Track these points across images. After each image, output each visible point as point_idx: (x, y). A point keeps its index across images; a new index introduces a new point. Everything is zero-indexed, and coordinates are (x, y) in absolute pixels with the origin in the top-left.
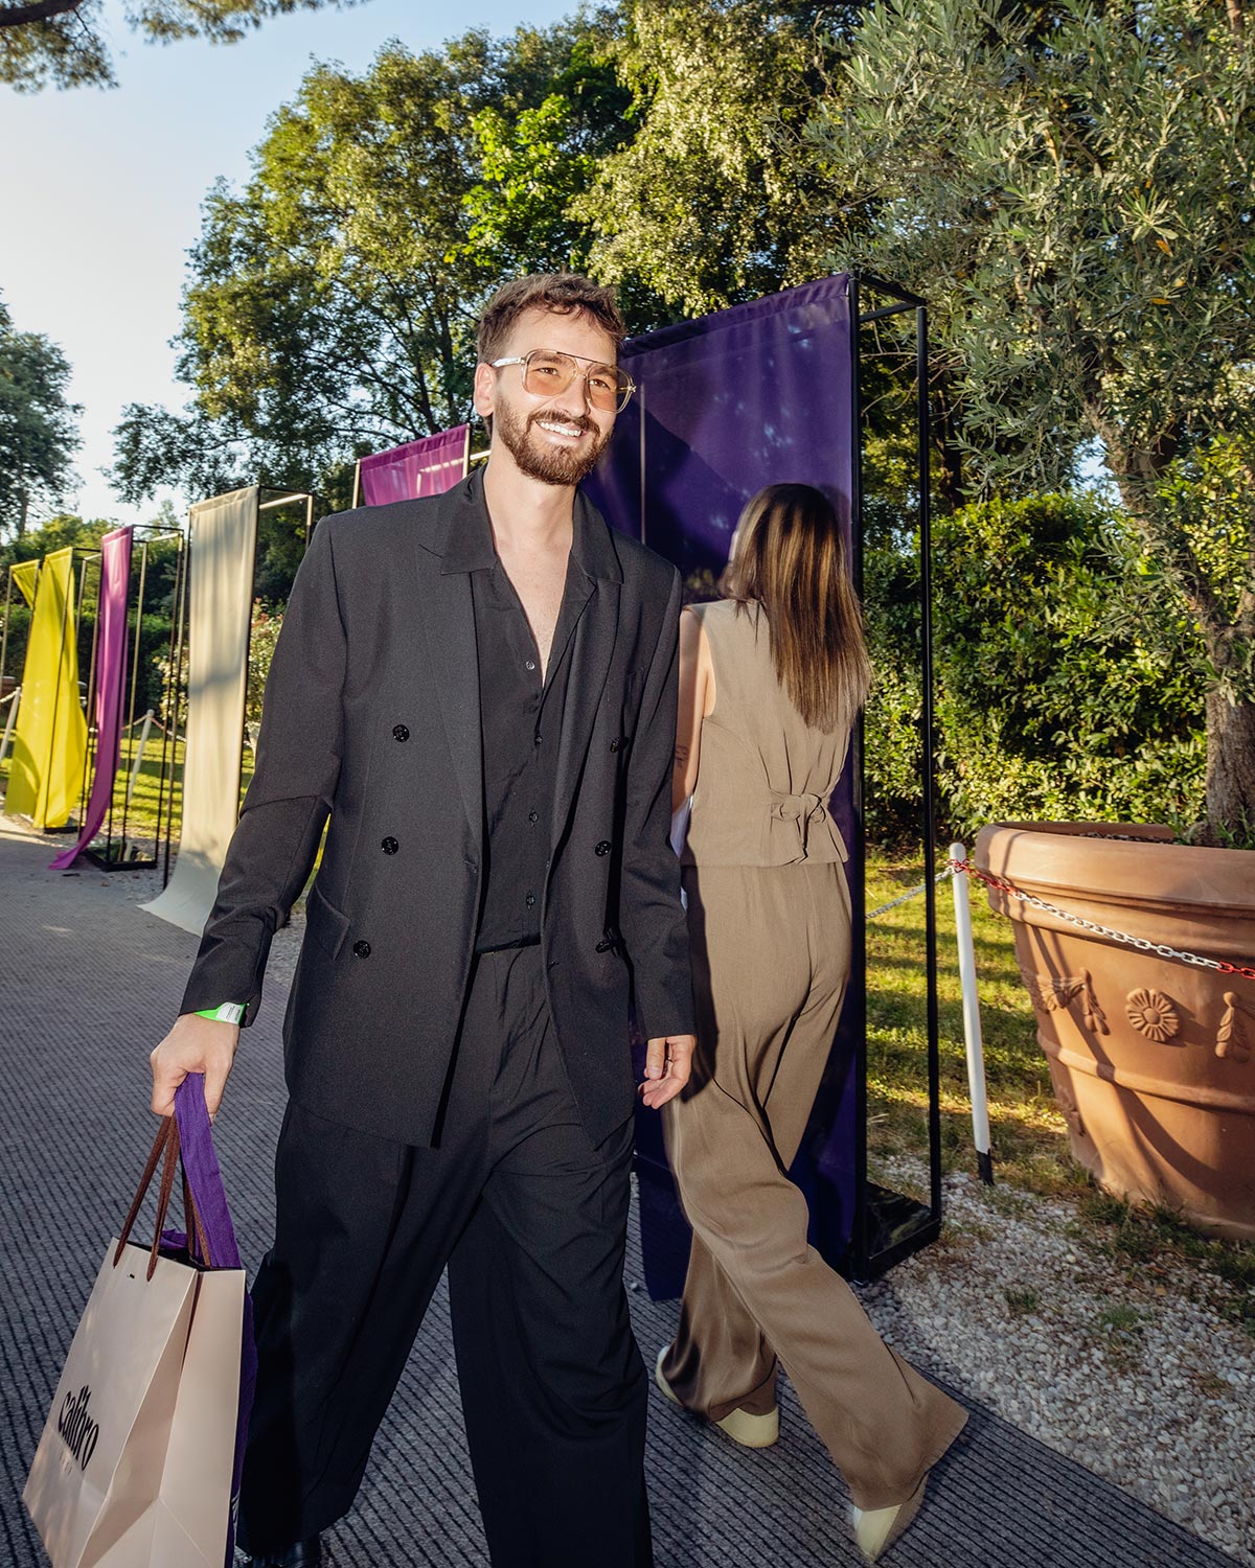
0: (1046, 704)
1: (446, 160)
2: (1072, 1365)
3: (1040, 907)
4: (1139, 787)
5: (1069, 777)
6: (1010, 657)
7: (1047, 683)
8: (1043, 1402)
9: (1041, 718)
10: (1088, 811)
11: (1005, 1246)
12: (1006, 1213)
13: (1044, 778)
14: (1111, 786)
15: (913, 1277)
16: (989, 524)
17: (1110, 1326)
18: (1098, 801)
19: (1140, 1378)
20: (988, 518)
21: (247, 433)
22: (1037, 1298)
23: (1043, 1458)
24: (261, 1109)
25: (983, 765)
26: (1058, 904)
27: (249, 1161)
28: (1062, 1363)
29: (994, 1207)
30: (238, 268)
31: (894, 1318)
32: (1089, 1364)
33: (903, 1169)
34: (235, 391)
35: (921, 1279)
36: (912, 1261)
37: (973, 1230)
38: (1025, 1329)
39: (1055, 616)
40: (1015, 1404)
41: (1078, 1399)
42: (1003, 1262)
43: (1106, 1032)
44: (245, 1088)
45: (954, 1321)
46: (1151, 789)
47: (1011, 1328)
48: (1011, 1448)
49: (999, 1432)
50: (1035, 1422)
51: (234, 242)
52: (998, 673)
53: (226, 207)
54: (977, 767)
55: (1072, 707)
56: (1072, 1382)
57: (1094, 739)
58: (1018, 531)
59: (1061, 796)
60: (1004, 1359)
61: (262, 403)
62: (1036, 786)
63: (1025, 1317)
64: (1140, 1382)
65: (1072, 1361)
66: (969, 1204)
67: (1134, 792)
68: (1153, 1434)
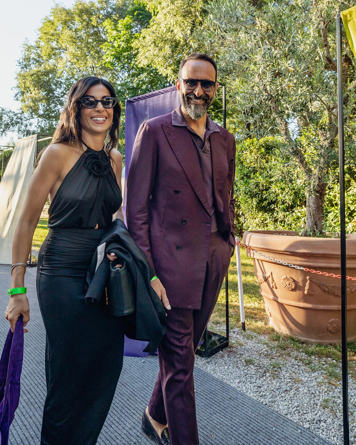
0: (269, 197)
1: (96, 34)
2: (261, 377)
3: (258, 254)
4: (294, 220)
5: (275, 218)
6: (259, 184)
7: (269, 191)
8: (252, 387)
9: (267, 201)
10: (280, 227)
11: (247, 347)
12: (248, 339)
13: (268, 218)
14: (286, 220)
15: (220, 356)
16: (253, 145)
17: (272, 367)
18: (283, 224)
19: (278, 380)
20: (253, 143)
21: (36, 116)
22: (253, 360)
23: (250, 401)
24: (38, 317)
25: (251, 215)
26: (263, 253)
27: (34, 331)
28: (258, 377)
29: (245, 337)
30: (33, 66)
31: (214, 367)
32: (265, 377)
33: (221, 328)
34: (32, 104)
35: (222, 357)
36: (220, 352)
37: (238, 344)
38: (249, 369)
39: (271, 172)
40: (244, 388)
41: (261, 386)
42: (245, 351)
43: (276, 288)
44: (33, 311)
45: (230, 367)
46: (297, 221)
47: (245, 368)
48: (242, 399)
49: (239, 395)
50: (249, 392)
51: (31, 58)
52: (255, 188)
53: (29, 47)
54: (250, 215)
55: (276, 198)
56: (260, 382)
57: (282, 207)
58: (261, 147)
59: (273, 223)
60: (243, 377)
61: (41, 108)
62: (266, 220)
63: (250, 365)
64: (278, 381)
65: (261, 376)
66: (238, 336)
67: (292, 221)
68: (280, 394)
